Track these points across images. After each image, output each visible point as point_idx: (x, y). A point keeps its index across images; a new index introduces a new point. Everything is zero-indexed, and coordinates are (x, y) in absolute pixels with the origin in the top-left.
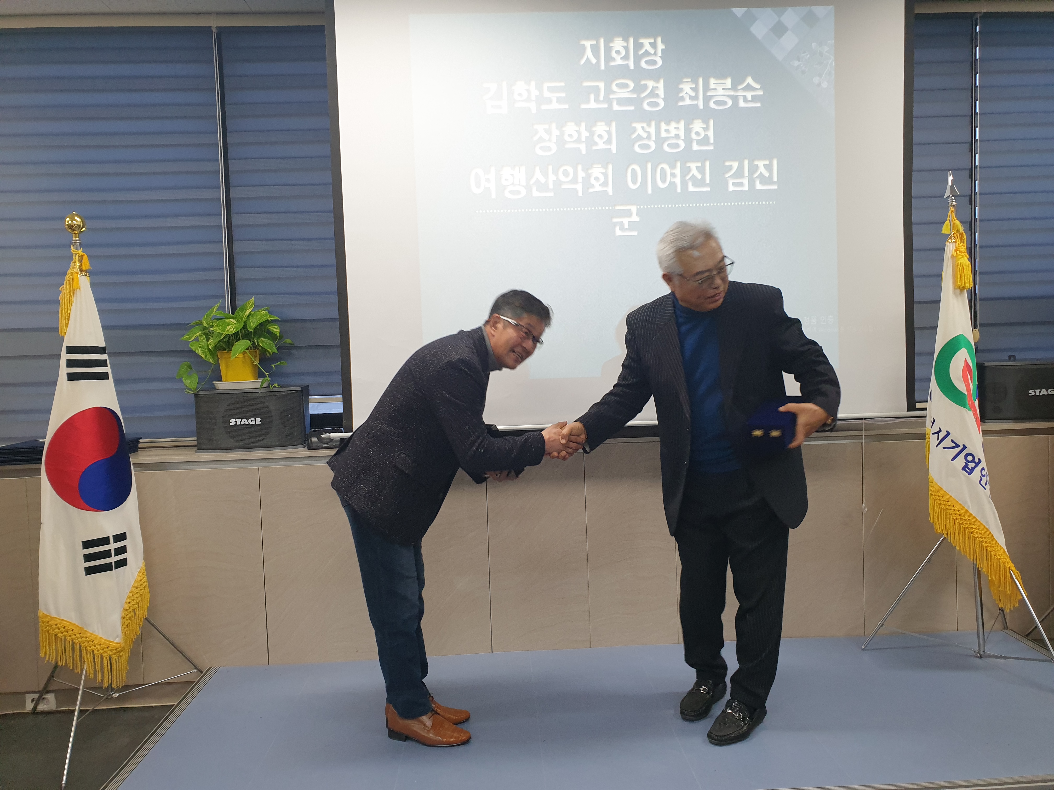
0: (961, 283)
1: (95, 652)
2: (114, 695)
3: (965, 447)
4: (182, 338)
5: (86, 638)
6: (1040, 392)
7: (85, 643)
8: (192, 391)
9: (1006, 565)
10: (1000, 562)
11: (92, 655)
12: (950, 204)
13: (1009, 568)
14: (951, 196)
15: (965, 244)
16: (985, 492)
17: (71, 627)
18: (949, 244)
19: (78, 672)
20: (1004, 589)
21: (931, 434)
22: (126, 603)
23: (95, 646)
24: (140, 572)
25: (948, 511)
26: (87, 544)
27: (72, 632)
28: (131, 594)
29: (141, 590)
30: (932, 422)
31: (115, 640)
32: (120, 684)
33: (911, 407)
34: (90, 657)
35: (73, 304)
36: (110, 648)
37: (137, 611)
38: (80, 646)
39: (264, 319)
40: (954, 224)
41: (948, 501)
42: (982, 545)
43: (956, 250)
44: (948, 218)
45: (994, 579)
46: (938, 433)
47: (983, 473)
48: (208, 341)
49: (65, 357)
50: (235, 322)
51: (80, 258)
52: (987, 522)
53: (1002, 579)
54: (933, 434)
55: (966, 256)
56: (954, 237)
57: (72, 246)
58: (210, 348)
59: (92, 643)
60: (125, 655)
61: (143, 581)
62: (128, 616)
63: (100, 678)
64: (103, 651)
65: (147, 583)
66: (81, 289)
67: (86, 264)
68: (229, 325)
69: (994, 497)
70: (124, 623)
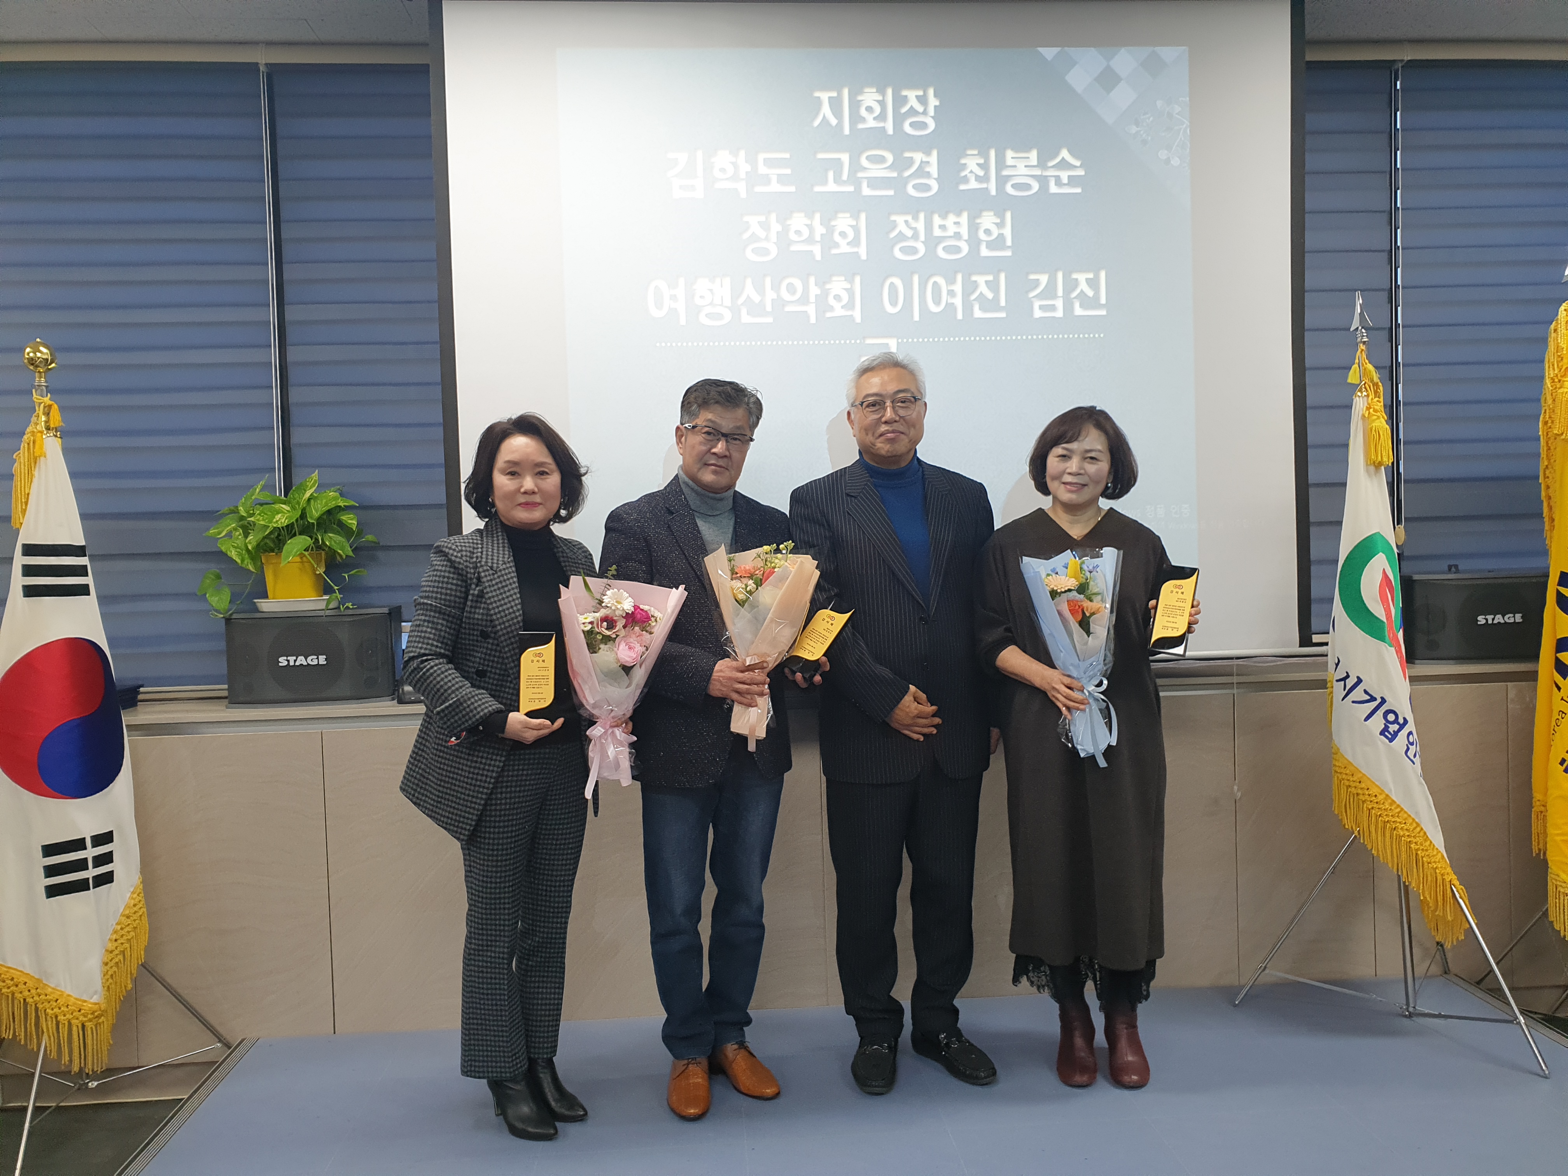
0: (1377, 456)
1: (59, 1018)
2: (90, 1084)
3: (1383, 701)
4: (207, 534)
5: (46, 995)
6: (1493, 619)
7: (45, 1004)
8: (221, 613)
9: (1445, 877)
10: (1436, 873)
11: (54, 1022)
12: (1359, 340)
13: (1450, 881)
14: (1360, 328)
15: (1382, 399)
16: (1413, 768)
17: (23, 979)
18: (1358, 398)
19: (33, 1049)
20: (1443, 913)
21: (1335, 682)
22: (110, 940)
23: (60, 1008)
24: (133, 893)
25: (1361, 797)
26: (49, 850)
27: (24, 986)
28: (119, 927)
29: (135, 920)
30: (1337, 662)
31: (91, 998)
32: (98, 1067)
33: (1305, 640)
34: (52, 1025)
35: (35, 480)
36: (83, 1011)
37: (128, 953)
38: (37, 1009)
39: (332, 504)
40: (1365, 369)
41: (1360, 782)
42: (1410, 847)
43: (1368, 409)
44: (1357, 361)
45: (1428, 899)
46: (1344, 679)
47: (1411, 740)
48: (246, 537)
49: (19, 560)
50: (288, 508)
51: (46, 409)
52: (1417, 813)
53: (1440, 898)
54: (1337, 681)
55: (1383, 417)
56: (1365, 388)
57: (34, 391)
58: (250, 548)
59: (55, 1004)
60: (107, 1023)
61: (138, 907)
62: (114, 961)
63: (67, 1058)
64: (72, 1016)
65: (145, 910)
66: (48, 456)
67: (56, 419)
68: (278, 513)
69: (1427, 775)
70: (108, 971)
